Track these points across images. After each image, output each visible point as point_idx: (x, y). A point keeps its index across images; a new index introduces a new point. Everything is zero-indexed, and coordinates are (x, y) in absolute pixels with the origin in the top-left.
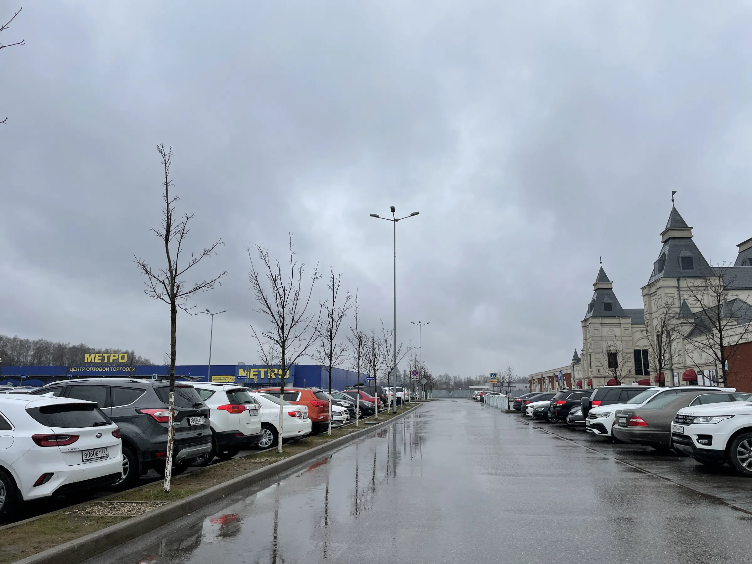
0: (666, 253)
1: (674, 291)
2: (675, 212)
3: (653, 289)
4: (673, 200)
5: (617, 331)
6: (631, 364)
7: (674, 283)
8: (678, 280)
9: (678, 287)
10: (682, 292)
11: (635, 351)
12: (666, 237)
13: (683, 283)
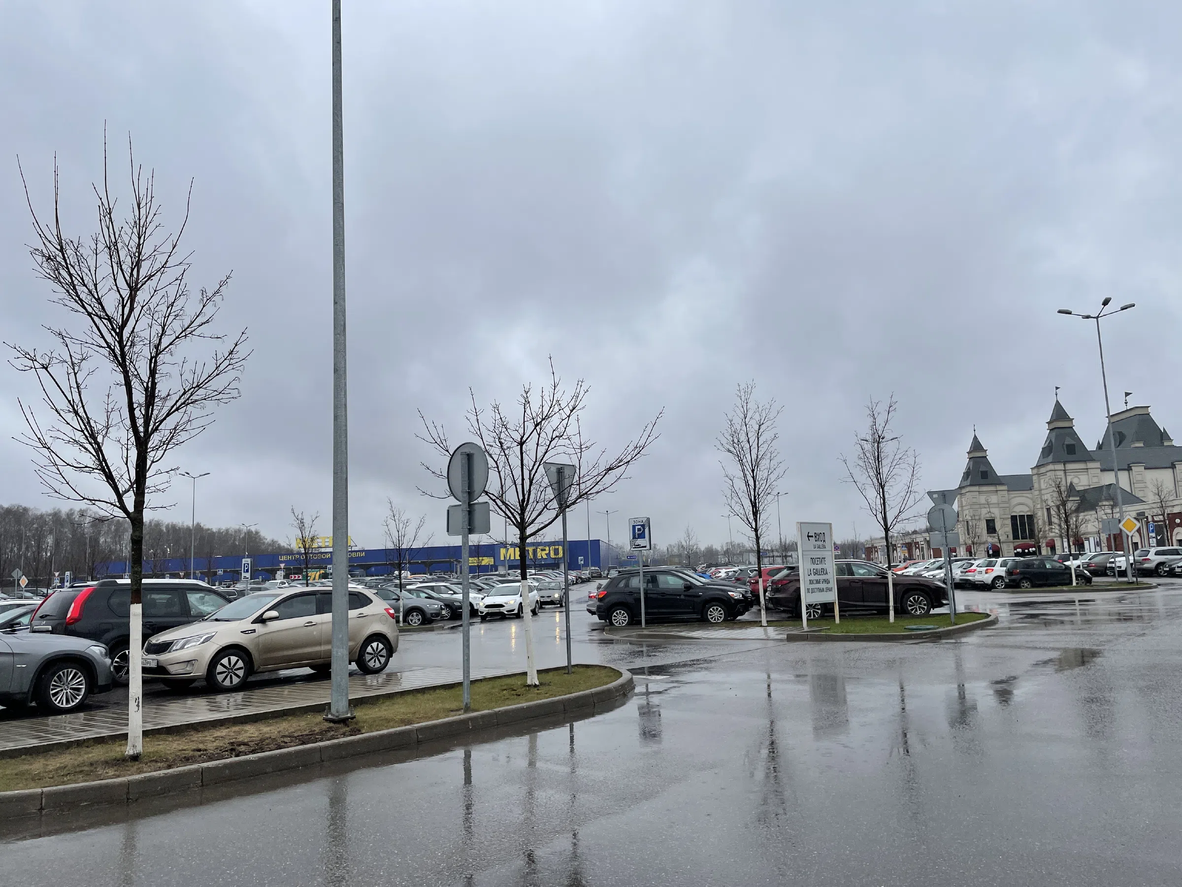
0: (1053, 441)
1: (1062, 473)
2: (1058, 406)
3: (1043, 470)
4: (1056, 394)
5: (994, 499)
6: (1009, 529)
7: (1060, 467)
8: (1064, 464)
9: (1065, 470)
10: (1067, 474)
11: (1012, 516)
12: (1052, 426)
13: (1070, 466)
